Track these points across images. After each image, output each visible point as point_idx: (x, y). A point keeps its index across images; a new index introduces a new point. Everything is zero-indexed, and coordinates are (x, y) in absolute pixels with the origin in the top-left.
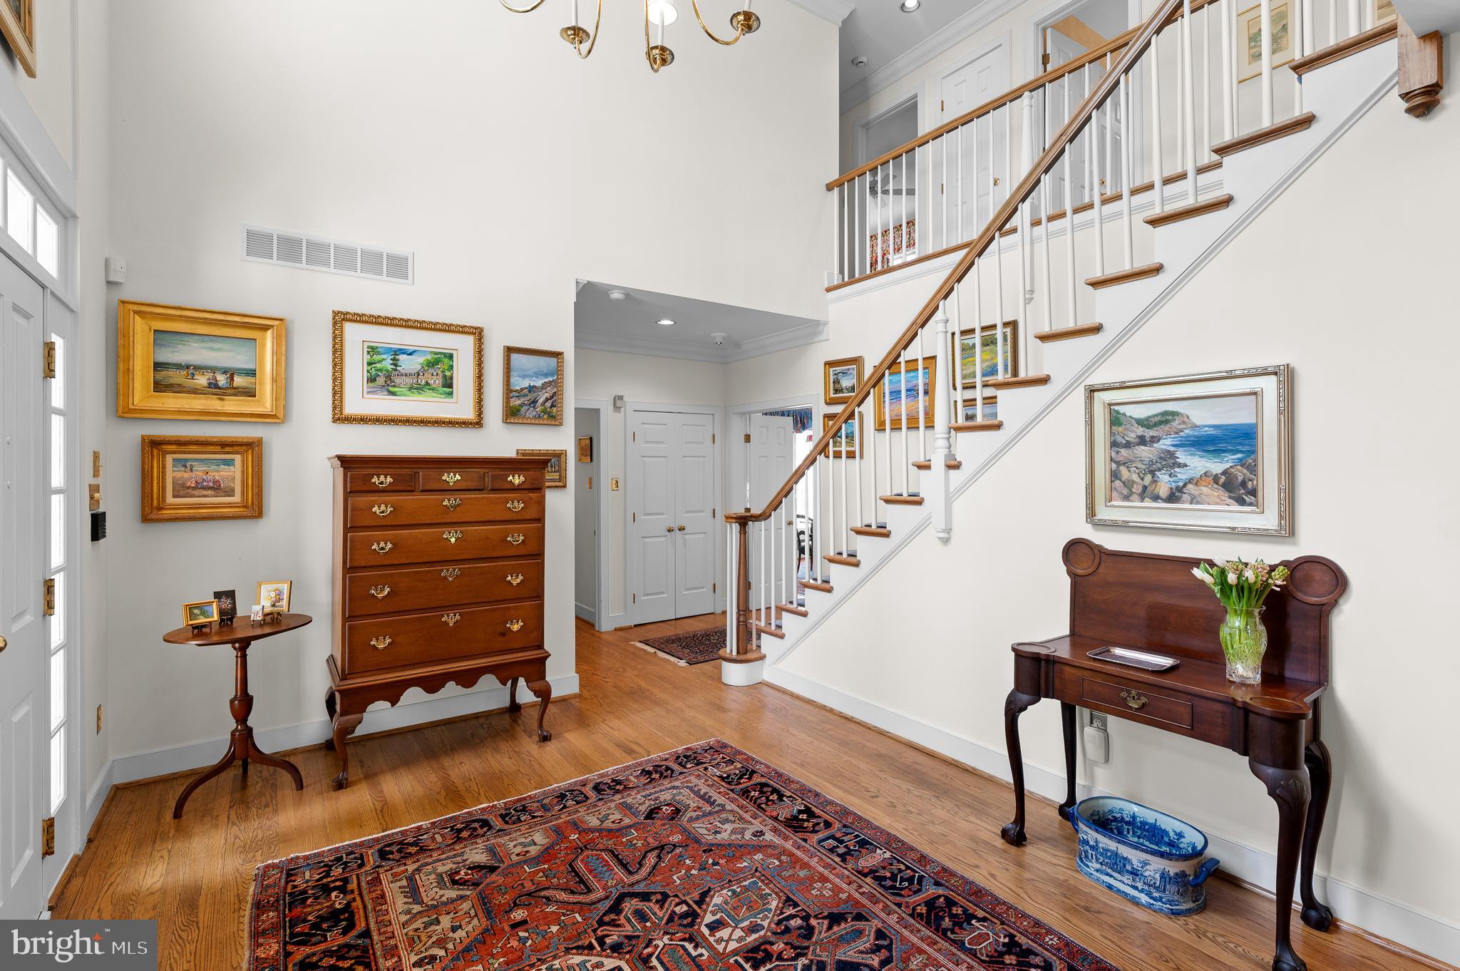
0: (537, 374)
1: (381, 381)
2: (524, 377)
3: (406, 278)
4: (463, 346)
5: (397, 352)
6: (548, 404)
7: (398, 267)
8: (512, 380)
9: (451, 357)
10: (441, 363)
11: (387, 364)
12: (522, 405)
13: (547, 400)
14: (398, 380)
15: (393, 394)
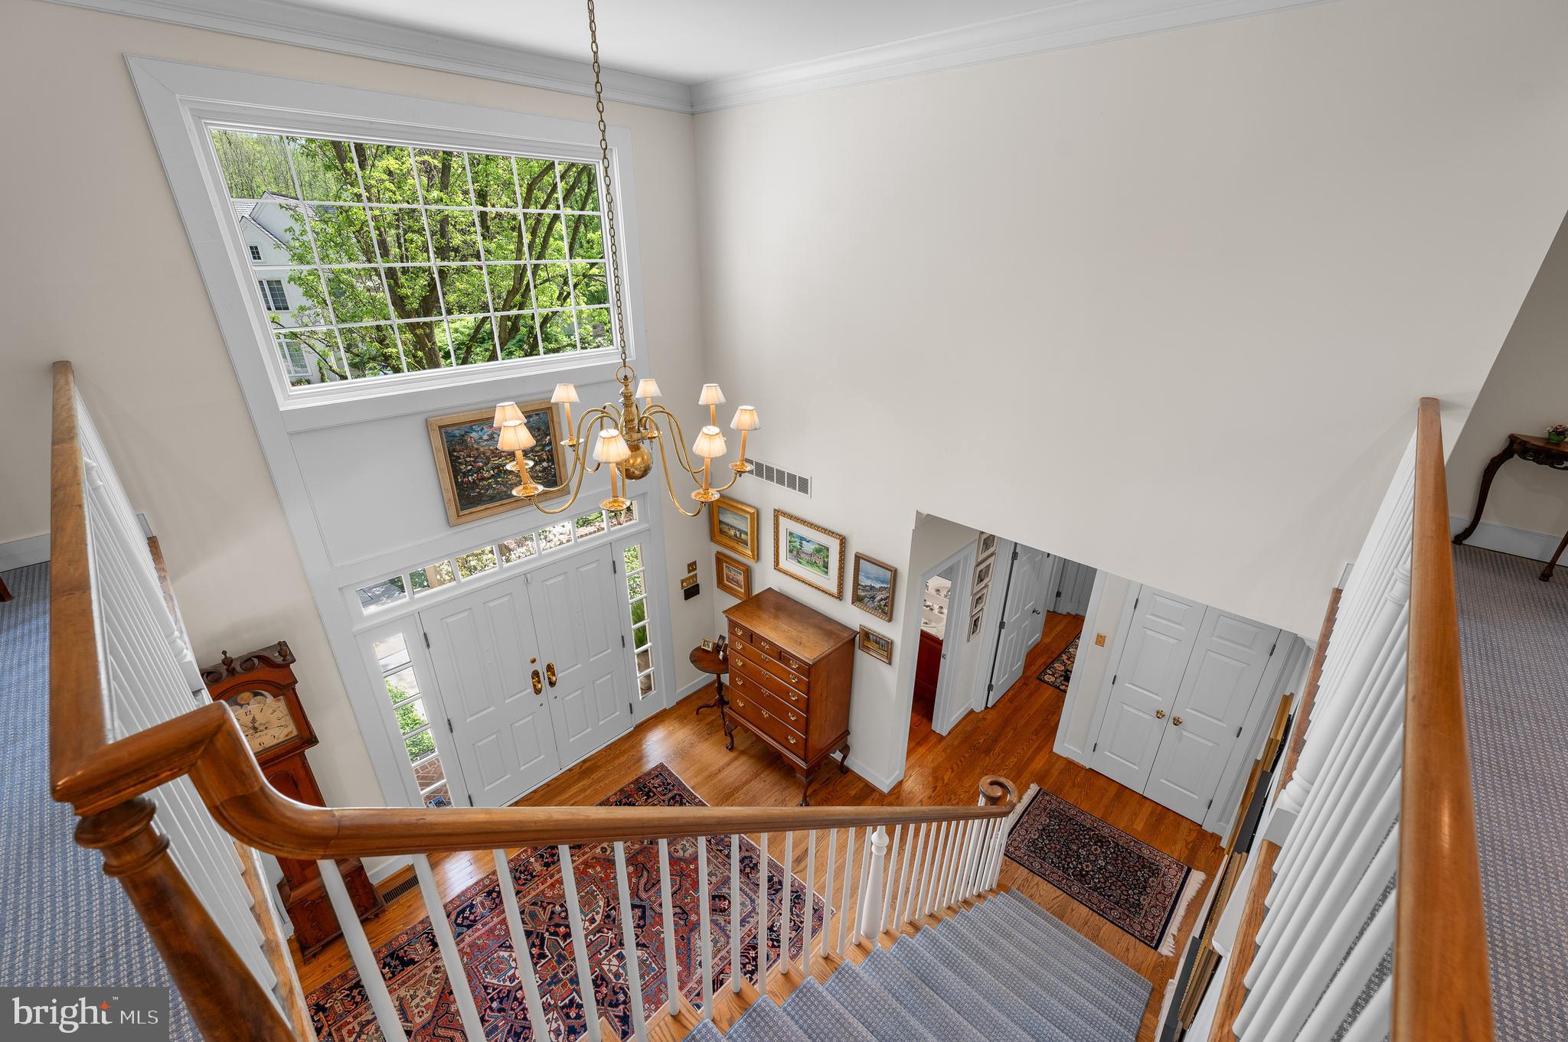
0: (877, 579)
1: (795, 553)
2: (868, 578)
3: (807, 493)
4: (834, 546)
5: (802, 539)
6: (883, 603)
7: (803, 485)
8: (860, 577)
9: (828, 549)
10: (822, 550)
11: (797, 544)
12: (865, 597)
13: (882, 600)
14: (802, 555)
15: (800, 562)
